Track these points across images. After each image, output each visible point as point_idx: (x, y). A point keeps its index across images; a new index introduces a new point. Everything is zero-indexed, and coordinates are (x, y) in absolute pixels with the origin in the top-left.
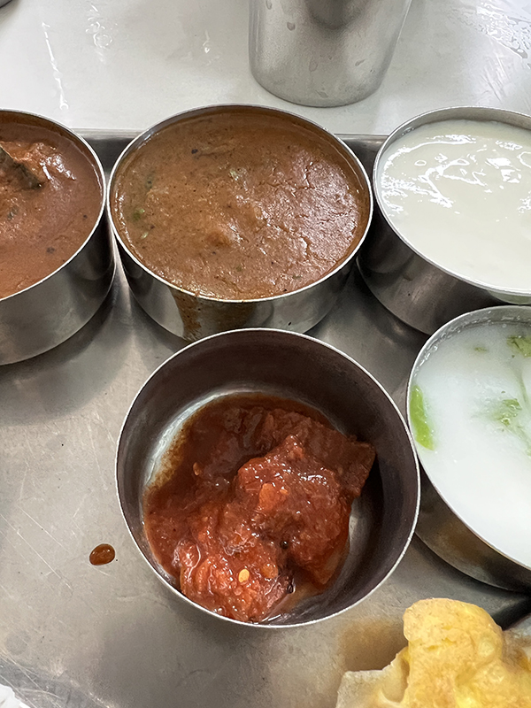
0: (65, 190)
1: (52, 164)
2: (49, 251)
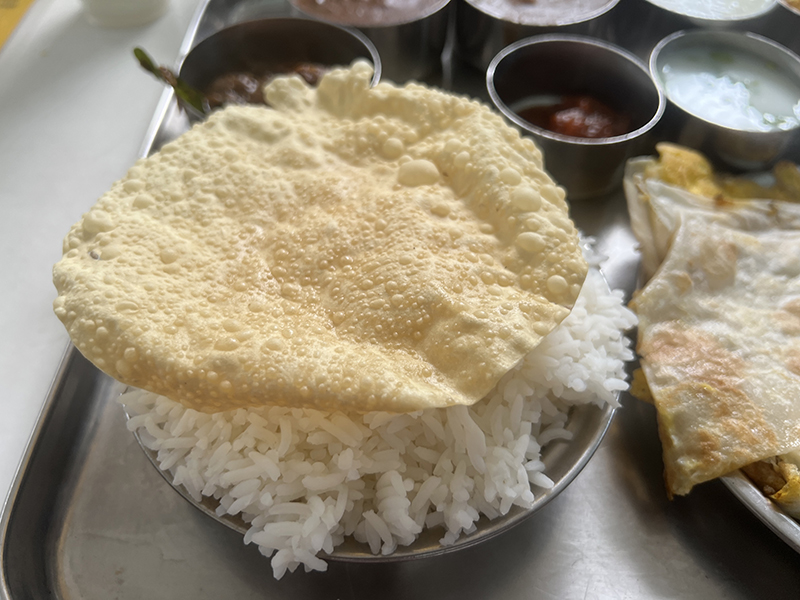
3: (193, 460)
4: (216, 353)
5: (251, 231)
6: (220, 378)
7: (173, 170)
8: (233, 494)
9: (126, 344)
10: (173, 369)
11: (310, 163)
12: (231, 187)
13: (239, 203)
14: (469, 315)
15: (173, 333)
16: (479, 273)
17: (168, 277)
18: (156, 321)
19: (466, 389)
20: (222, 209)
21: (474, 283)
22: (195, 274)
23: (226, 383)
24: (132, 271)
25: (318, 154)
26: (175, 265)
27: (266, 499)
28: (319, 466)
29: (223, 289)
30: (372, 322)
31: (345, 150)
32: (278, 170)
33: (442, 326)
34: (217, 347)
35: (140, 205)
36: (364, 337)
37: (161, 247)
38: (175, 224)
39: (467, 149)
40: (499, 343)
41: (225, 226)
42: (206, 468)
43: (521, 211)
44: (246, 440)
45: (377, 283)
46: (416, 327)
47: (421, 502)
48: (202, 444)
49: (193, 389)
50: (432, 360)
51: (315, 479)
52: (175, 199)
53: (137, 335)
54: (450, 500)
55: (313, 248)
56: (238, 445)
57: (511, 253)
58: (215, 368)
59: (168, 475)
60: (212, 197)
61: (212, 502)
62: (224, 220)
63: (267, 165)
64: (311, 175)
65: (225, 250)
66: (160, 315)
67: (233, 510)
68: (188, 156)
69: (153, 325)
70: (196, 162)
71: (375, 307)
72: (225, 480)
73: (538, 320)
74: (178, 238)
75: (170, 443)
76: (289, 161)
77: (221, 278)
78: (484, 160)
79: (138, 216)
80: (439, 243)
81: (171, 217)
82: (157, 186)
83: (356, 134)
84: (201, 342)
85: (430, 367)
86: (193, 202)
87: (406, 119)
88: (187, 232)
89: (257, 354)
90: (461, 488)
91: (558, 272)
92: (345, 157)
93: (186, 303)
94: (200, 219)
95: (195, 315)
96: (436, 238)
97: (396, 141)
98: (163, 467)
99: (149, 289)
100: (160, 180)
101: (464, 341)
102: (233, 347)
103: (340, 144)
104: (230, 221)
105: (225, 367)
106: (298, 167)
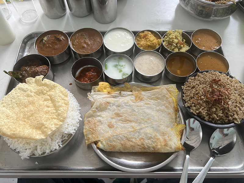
0: (64, 41)
1: (62, 38)
2: (62, 49)
3: (12, 144)
4: (13, 132)
5: (21, 110)
6: (13, 135)
7: (9, 99)
8: (17, 149)
9: (1, 131)
10: (7, 134)
11: (31, 96)
12: (18, 102)
13: (19, 105)
14: (46, 126)
15: (7, 129)
16: (51, 118)
17: (8, 120)
18: (5, 127)
19: (45, 136)
20: (17, 106)
21: (50, 120)
22: (11, 119)
23: (14, 136)
24: (2, 119)
25: (33, 94)
26: (9, 118)
27: (21, 150)
28: (28, 145)
29: (16, 121)
30: (34, 126)
31: (37, 93)
32: (26, 98)
33: (43, 127)
34: (13, 131)
35: (4, 106)
36: (34, 128)
37: (7, 115)
38: (9, 110)
39: (54, 95)
40: (49, 130)
41: (17, 109)
42: (14, 145)
43: (59, 107)
44: (19, 142)
45: (36, 120)
46: (40, 127)
47: (42, 149)
48: (13, 142)
49: (10, 137)
50: (42, 132)
51: (28, 147)
52: (9, 105)
53: (3, 130)
54: (46, 149)
55: (29, 113)
56: (18, 142)
57: (57, 114)
58: (13, 134)
59: (9, 146)
60: (15, 104)
61: (15, 150)
62: (17, 108)
63: (24, 97)
64: (31, 99)
65: (16, 114)
66: (6, 126)
67: (18, 151)
68: (12, 97)
69: (5, 128)
70: (13, 98)
71: (35, 124)
72: (16, 147)
73: (56, 125)
74: (9, 113)
75: (9, 142)
76: (28, 96)
77: (15, 119)
78: (56, 98)
79: (4, 109)
80: (47, 113)
81: (9, 108)
82: (7, 103)
83: (39, 90)
84: (11, 130)
85: (41, 133)
86: (12, 105)
87: (47, 87)
88: (11, 111)
89: (18, 132)
90: (48, 147)
91: (62, 117)
92: (37, 94)
93: (10, 124)
94: (13, 108)
95: (11, 126)
96: (46, 112)
97: (45, 92)
98: (8, 145)
99: (4, 122)
100: (7, 101)
101: (45, 130)
102: (15, 131)
103: (36, 92)
104: (18, 108)
105: (14, 134)
106: (29, 97)
